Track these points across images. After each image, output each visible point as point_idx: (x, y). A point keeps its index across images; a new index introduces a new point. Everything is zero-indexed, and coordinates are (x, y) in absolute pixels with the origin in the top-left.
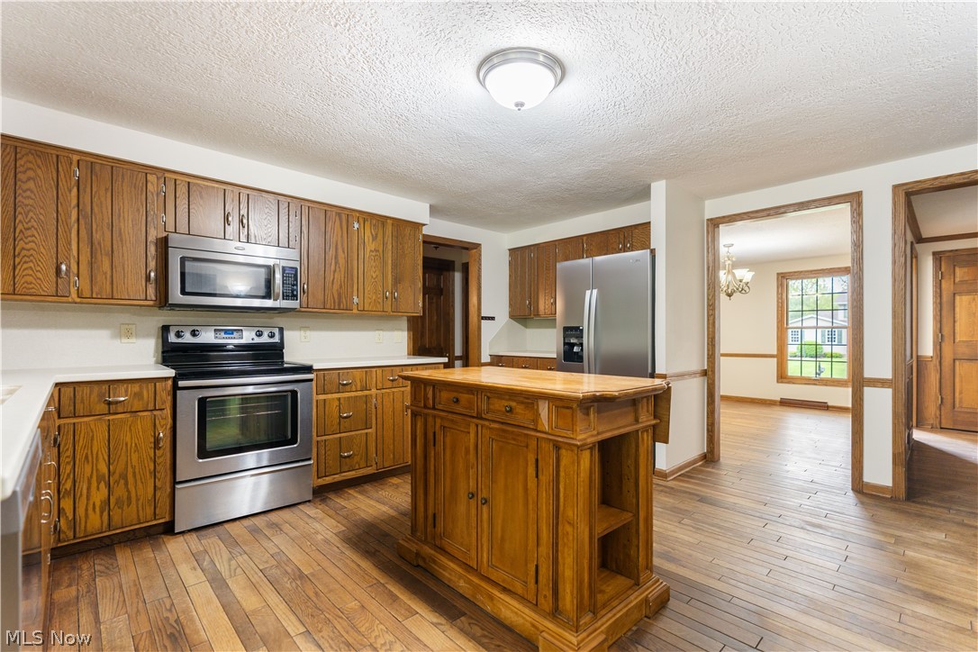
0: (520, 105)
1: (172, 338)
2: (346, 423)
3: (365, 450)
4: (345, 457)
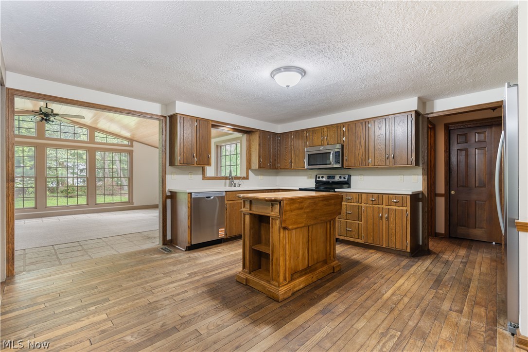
0: (288, 86)
1: (318, 179)
2: (349, 216)
3: (357, 231)
4: (348, 231)
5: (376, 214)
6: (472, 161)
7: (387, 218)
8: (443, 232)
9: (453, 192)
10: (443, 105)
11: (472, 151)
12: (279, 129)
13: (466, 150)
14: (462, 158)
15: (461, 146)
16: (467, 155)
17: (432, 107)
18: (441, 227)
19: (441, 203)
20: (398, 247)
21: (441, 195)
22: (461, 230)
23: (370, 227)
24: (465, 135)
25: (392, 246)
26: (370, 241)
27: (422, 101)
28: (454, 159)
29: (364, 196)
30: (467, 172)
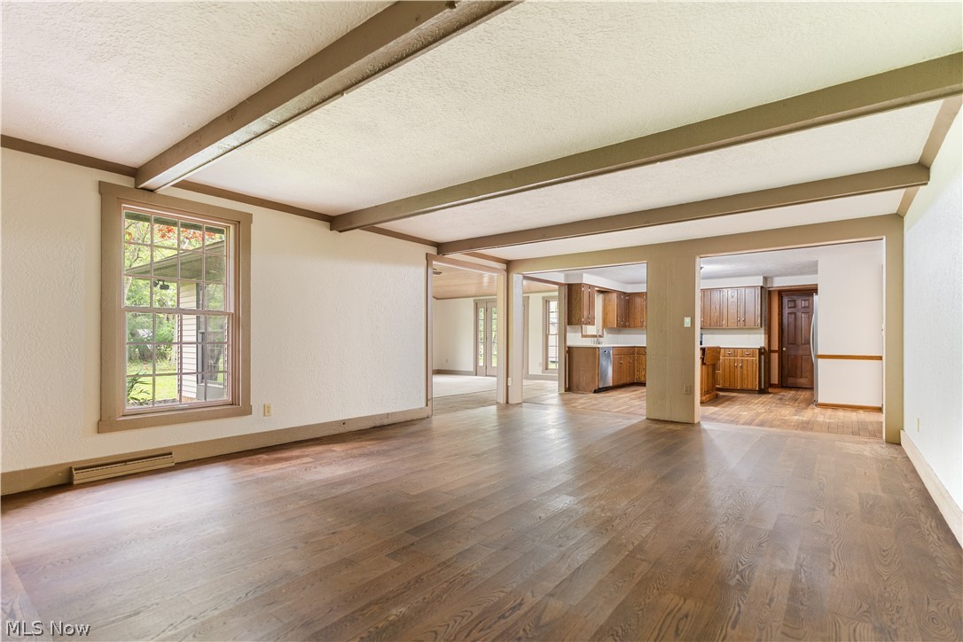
5: (732, 365)
6: (799, 322)
7: (741, 367)
8: (777, 382)
9: (784, 349)
10: (779, 283)
11: (799, 314)
12: (629, 289)
13: (795, 314)
14: (792, 320)
15: (791, 310)
16: (795, 318)
17: (772, 282)
18: (775, 379)
19: (775, 357)
20: (750, 387)
21: (775, 351)
22: (791, 381)
23: (727, 374)
24: (794, 301)
25: (745, 387)
26: (727, 385)
27: (765, 279)
28: (785, 321)
29: (722, 350)
30: (795, 332)
